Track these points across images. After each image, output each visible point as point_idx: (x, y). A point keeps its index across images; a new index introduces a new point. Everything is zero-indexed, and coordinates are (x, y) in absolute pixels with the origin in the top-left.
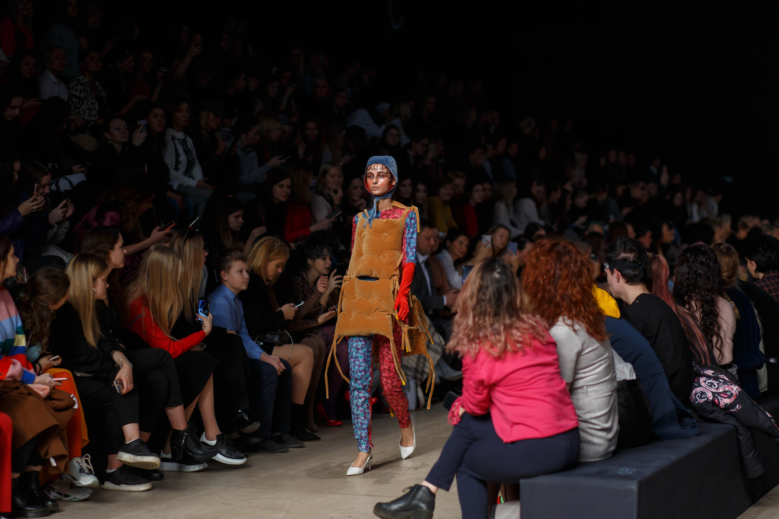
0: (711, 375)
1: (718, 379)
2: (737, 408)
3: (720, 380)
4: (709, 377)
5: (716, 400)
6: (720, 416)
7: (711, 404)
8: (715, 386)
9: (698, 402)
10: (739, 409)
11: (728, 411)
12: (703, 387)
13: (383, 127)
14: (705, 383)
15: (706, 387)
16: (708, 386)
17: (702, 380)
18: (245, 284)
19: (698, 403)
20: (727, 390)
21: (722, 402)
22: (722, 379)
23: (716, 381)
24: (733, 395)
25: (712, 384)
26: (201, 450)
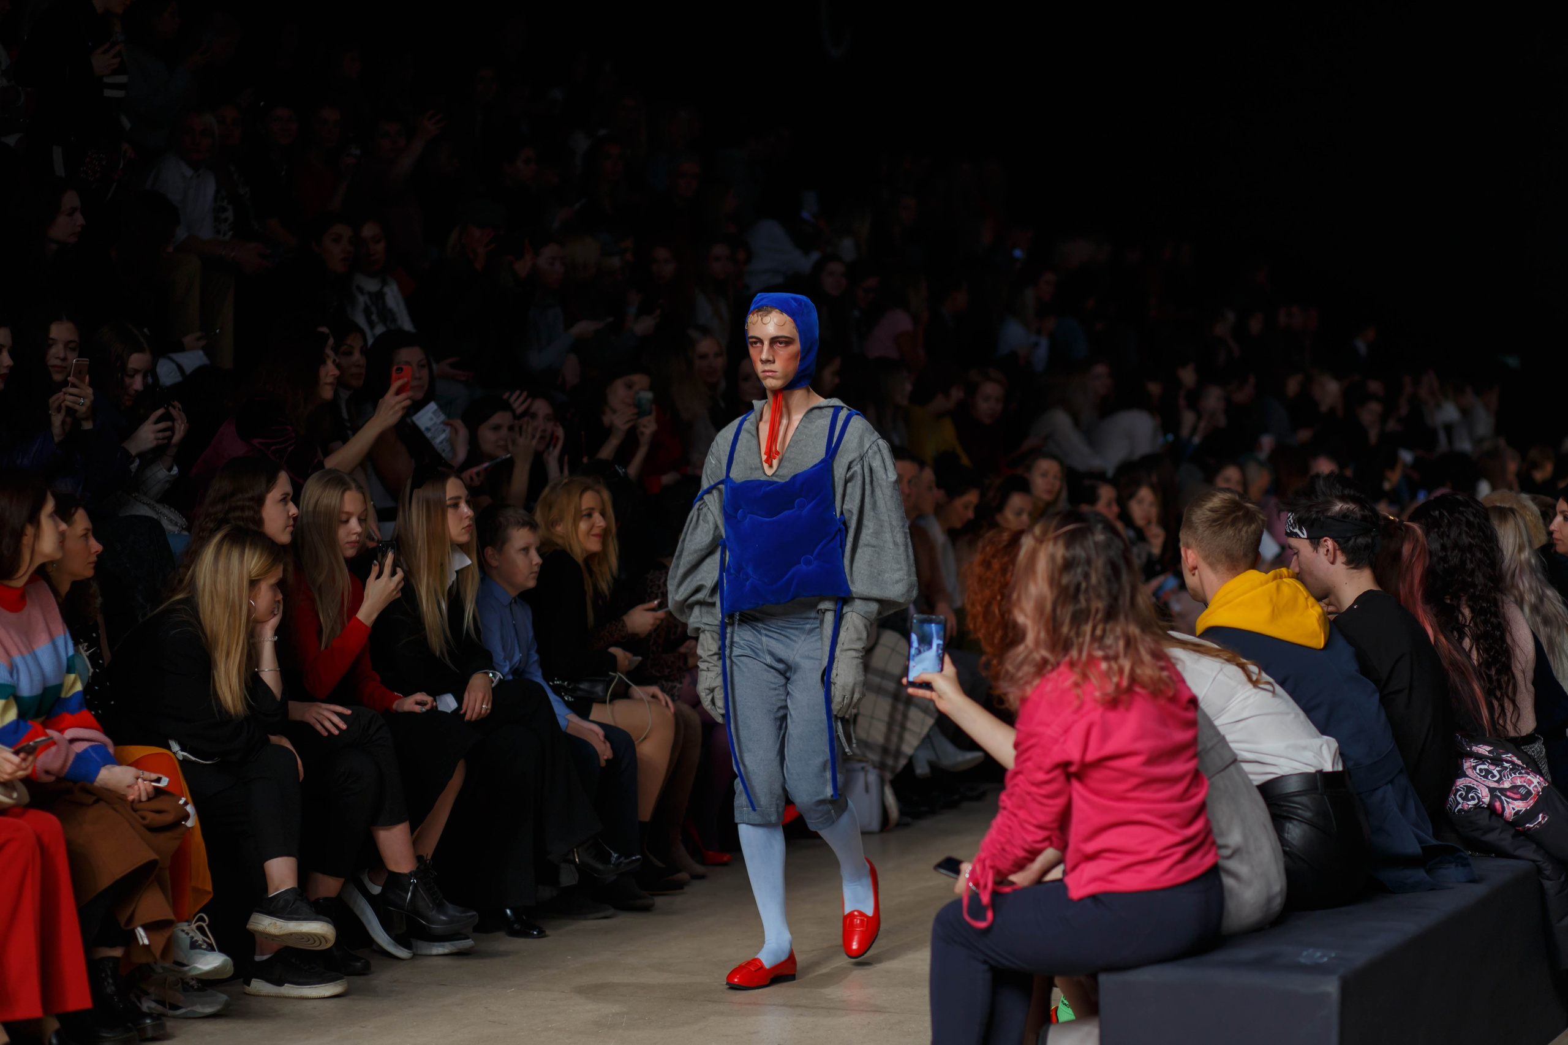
0: (1487, 753)
1: (1499, 763)
2: (1540, 820)
3: (1504, 763)
4: (1481, 758)
5: (1498, 804)
6: (1506, 840)
7: (1487, 813)
8: (1495, 776)
9: (1460, 807)
10: (1543, 822)
11: (1519, 826)
12: (1470, 778)
13: (815, 256)
14: (1474, 771)
15: (1477, 777)
16: (1481, 776)
17: (1468, 764)
18: (533, 575)
19: (1459, 811)
20: (1519, 784)
21: (1509, 808)
22: (1507, 762)
23: (1497, 765)
24: (1532, 794)
25: (1488, 772)
26: (445, 914)
